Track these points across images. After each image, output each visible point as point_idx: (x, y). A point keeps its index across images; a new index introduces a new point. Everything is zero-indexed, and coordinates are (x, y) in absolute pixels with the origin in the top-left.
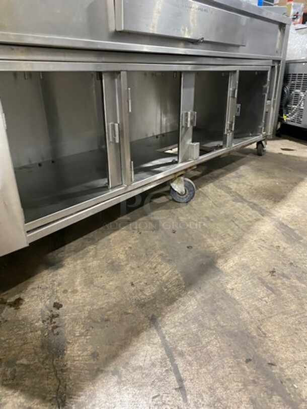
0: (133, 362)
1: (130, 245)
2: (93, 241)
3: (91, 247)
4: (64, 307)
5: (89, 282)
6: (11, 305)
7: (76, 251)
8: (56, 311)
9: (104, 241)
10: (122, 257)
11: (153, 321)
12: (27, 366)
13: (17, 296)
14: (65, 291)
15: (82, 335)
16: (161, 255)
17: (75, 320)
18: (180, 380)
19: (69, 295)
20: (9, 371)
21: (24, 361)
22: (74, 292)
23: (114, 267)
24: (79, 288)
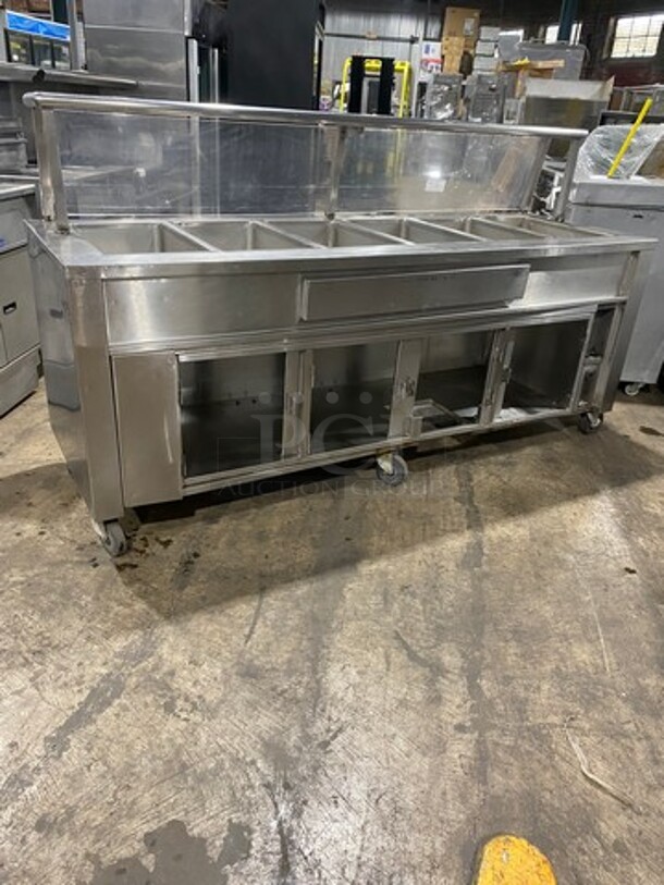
0: (228, 611)
1: (291, 520)
2: (259, 505)
3: (254, 511)
4: (200, 558)
5: (231, 544)
6: (162, 543)
7: (237, 511)
8: (193, 559)
9: (269, 508)
10: (275, 529)
11: (263, 590)
12: (156, 589)
13: (169, 537)
14: (208, 546)
15: (203, 582)
16: (313, 539)
17: (203, 570)
18: (251, 632)
19: (209, 550)
20: (144, 588)
21: (155, 585)
22: (215, 548)
23: (262, 537)
24: (220, 546)
